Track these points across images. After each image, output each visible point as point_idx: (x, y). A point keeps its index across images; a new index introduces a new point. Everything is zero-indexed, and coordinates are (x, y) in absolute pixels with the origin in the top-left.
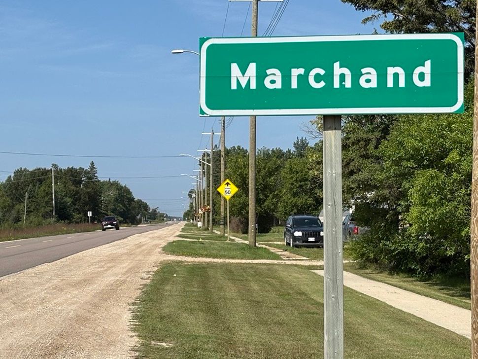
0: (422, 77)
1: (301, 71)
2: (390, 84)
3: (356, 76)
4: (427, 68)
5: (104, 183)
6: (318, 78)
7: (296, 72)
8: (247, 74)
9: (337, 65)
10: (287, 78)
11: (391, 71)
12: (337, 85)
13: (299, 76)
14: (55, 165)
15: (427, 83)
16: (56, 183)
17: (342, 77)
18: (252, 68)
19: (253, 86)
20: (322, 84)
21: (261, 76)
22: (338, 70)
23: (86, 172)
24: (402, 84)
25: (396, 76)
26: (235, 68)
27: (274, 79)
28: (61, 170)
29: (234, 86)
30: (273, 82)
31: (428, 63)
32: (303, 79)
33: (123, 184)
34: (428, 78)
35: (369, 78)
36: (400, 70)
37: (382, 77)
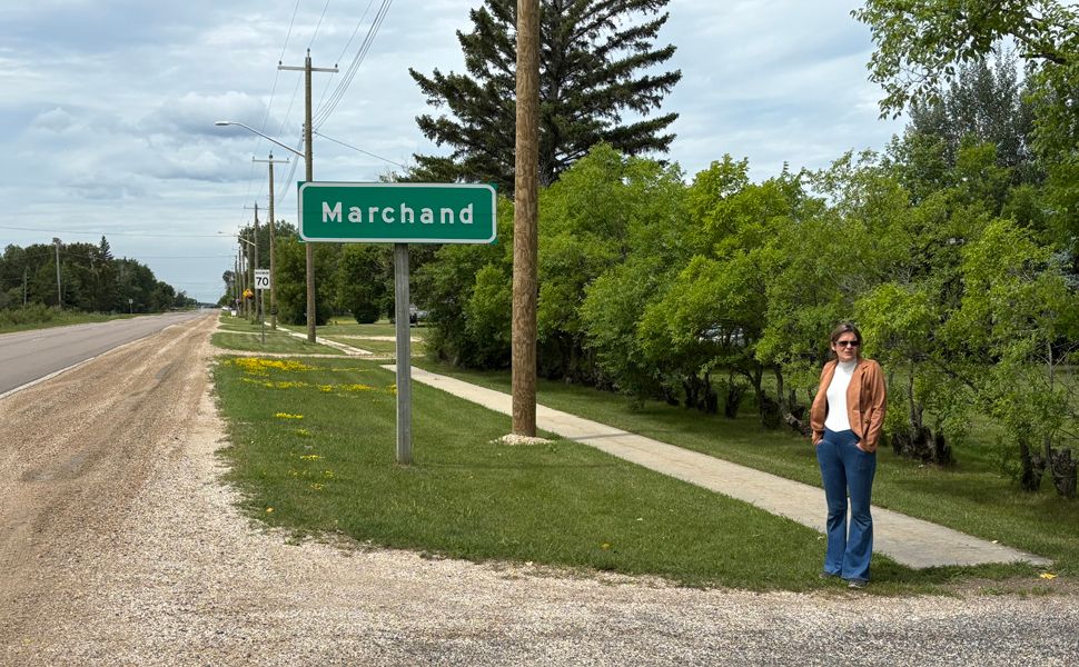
0: (466, 216)
1: (377, 209)
2: (443, 221)
3: (418, 215)
4: (470, 210)
5: (118, 262)
6: (389, 215)
7: (372, 210)
8: (335, 210)
9: (403, 205)
10: (365, 215)
11: (443, 211)
12: (403, 221)
13: (375, 213)
14: (56, 240)
15: (470, 221)
16: (61, 263)
17: (407, 215)
18: (339, 206)
19: (340, 220)
20: (392, 220)
21: (345, 213)
22: (404, 209)
23: (95, 249)
24: (452, 221)
25: (447, 215)
26: (325, 205)
27: (356, 215)
28: (64, 247)
29: (325, 220)
30: (355, 217)
31: (471, 206)
32: (378, 215)
33: (141, 263)
34: (470, 217)
35: (427, 216)
36: (449, 210)
37: (437, 215)
